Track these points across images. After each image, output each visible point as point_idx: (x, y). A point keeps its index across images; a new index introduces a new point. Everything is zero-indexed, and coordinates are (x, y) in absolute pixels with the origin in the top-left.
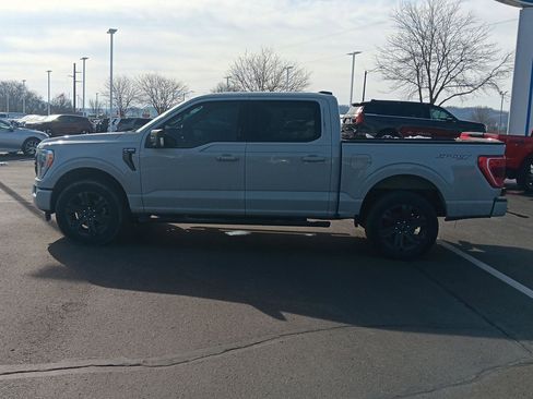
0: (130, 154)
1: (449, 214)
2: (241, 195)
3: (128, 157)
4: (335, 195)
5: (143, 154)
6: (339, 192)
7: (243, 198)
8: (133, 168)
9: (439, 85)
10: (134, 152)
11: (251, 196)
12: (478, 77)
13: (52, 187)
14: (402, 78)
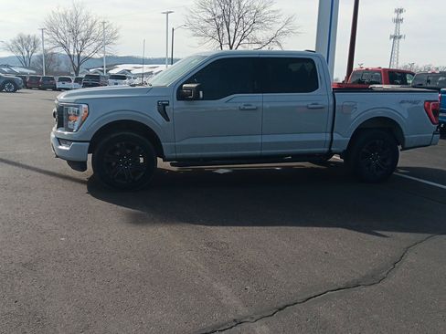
0: (164, 105)
1: (406, 146)
2: (258, 139)
3: (163, 109)
4: (329, 135)
5: (176, 106)
6: (332, 133)
7: (260, 141)
8: (168, 120)
9: (237, 42)
10: (167, 105)
11: (267, 139)
12: (265, 36)
13: (90, 139)
14: (206, 35)
